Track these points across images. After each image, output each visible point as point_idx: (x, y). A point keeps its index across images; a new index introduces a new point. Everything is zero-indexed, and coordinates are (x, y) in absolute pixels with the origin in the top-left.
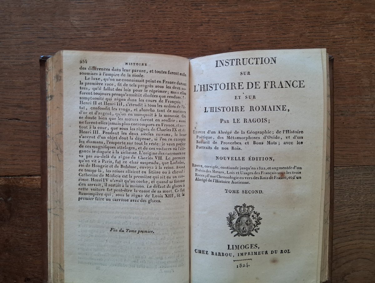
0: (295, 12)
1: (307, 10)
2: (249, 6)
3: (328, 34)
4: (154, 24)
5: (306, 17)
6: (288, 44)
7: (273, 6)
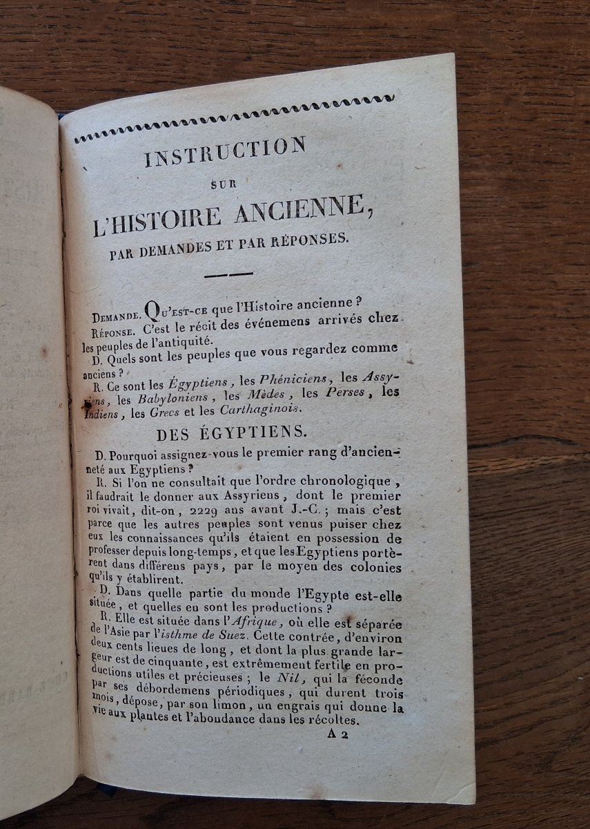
0: (492, 36)
1: (522, 32)
2: (376, 13)
3: (573, 98)
4: (115, 50)
5: (520, 52)
6: (476, 121)
7: (438, 17)
